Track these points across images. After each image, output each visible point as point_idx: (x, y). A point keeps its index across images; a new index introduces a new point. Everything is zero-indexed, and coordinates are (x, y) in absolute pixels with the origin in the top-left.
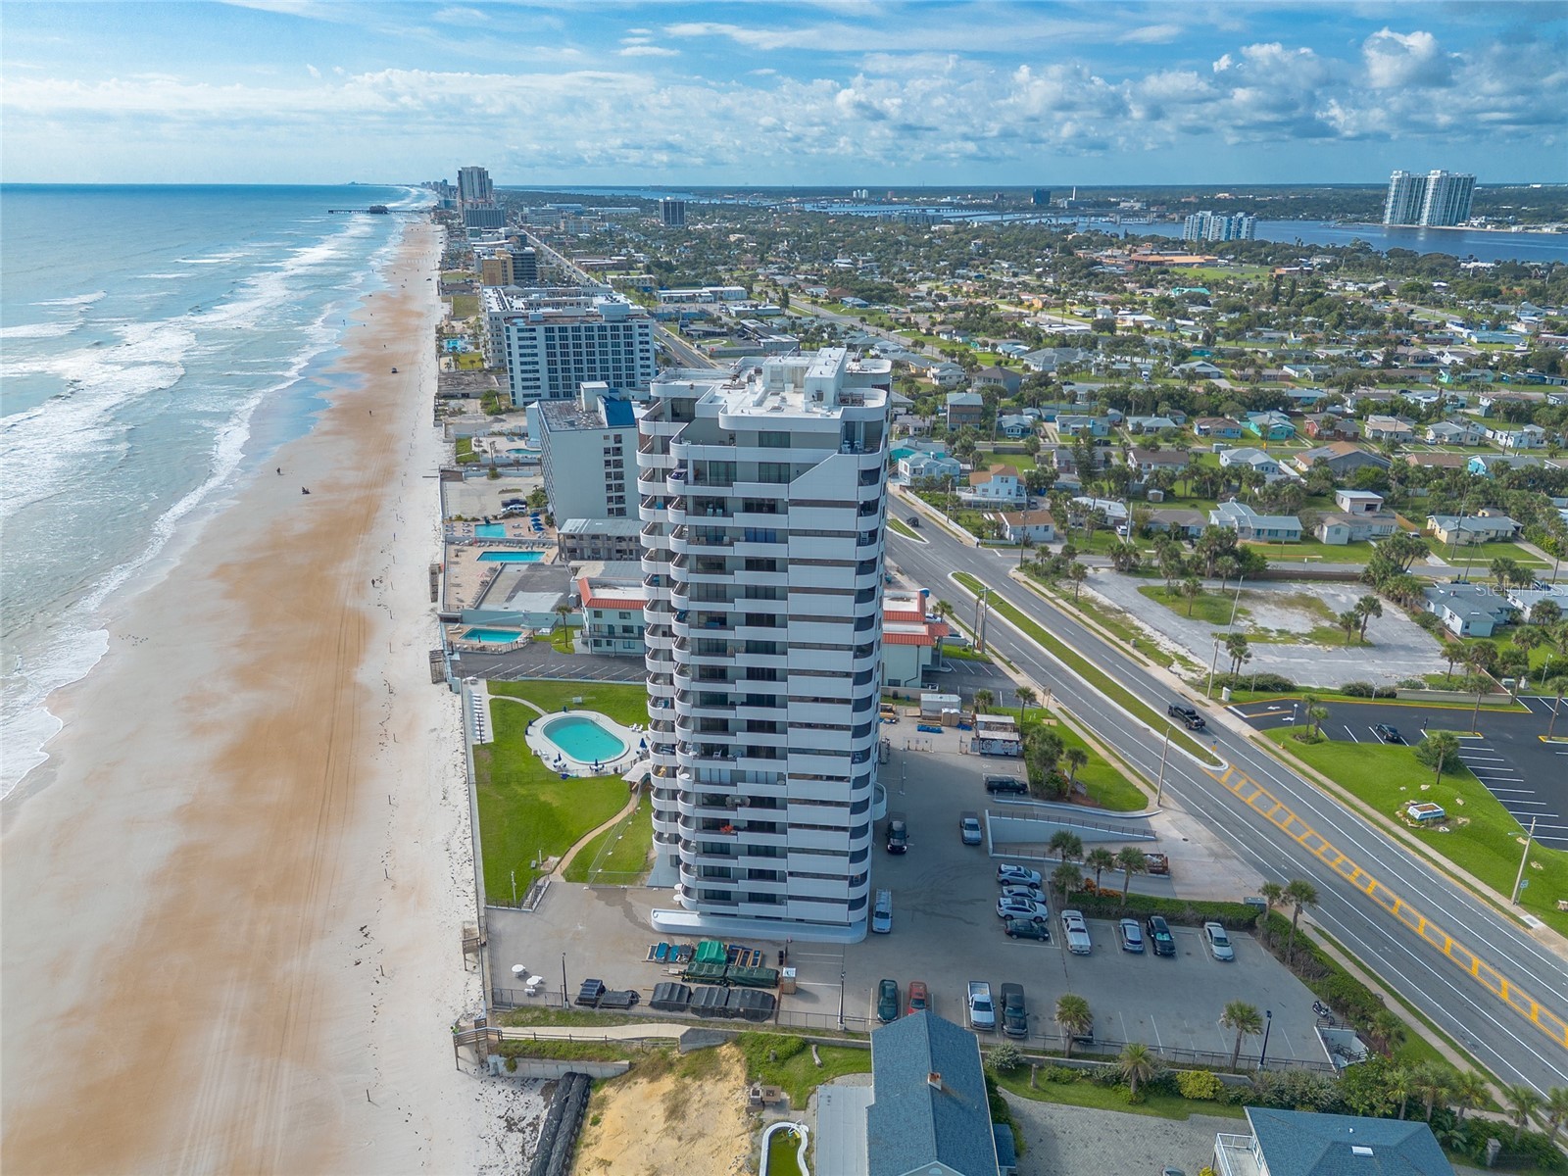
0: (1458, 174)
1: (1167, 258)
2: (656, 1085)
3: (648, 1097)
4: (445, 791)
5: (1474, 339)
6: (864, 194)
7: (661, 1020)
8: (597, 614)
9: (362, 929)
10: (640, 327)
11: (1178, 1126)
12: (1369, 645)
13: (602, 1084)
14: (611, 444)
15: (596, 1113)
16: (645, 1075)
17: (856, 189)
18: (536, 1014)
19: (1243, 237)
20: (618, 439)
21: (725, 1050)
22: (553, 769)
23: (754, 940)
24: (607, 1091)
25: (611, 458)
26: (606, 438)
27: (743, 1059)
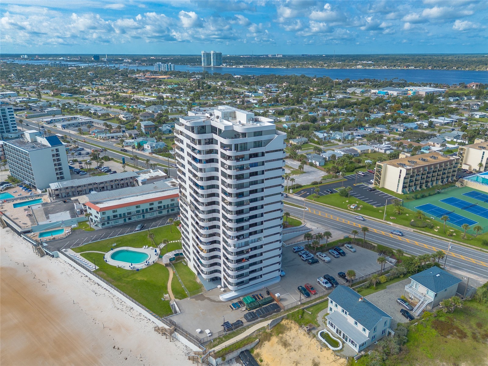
0: (218, 52)
1: (157, 77)
2: (271, 341)
3: (272, 345)
4: (94, 291)
5: (253, 96)
6: (26, 57)
7: (254, 324)
8: (104, 213)
9: (114, 348)
10: (8, 109)
11: (387, 290)
12: (305, 173)
13: (253, 350)
14: (55, 153)
15: (259, 358)
16: (265, 340)
17: (22, 55)
18: (218, 340)
19: (172, 70)
20: (57, 150)
21: (284, 322)
22: (130, 269)
23: (254, 292)
24: (256, 351)
25: (55, 158)
26: (53, 151)
27: (293, 321)
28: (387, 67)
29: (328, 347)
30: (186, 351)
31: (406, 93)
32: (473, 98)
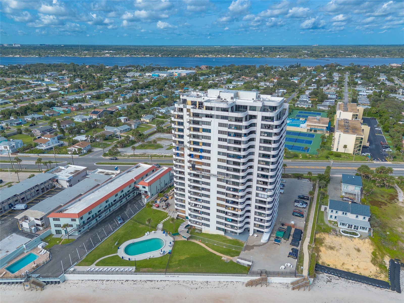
2: (322, 251)
3: (325, 253)
5: (44, 84)
13: (318, 262)
15: (326, 264)
16: (319, 252)
21: (317, 236)
22: (162, 255)
24: (320, 262)
27: (322, 233)
28: (130, 55)
29: (354, 237)
30: (284, 287)
31: (171, 74)
32: (214, 76)
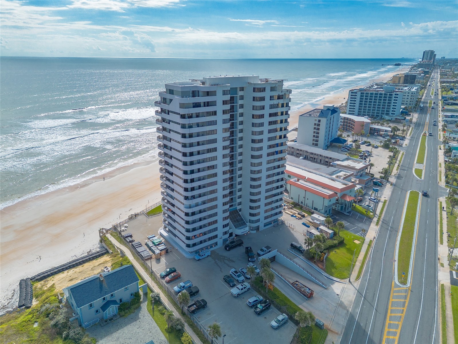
7: (129, 248)
18: (116, 235)
20: (319, 121)
25: (316, 127)
26: (316, 120)
